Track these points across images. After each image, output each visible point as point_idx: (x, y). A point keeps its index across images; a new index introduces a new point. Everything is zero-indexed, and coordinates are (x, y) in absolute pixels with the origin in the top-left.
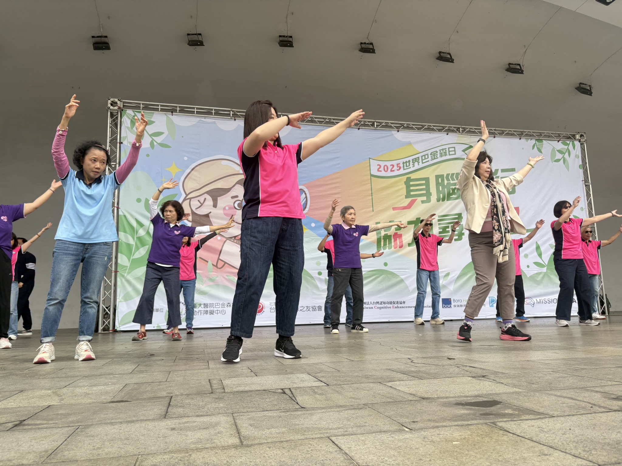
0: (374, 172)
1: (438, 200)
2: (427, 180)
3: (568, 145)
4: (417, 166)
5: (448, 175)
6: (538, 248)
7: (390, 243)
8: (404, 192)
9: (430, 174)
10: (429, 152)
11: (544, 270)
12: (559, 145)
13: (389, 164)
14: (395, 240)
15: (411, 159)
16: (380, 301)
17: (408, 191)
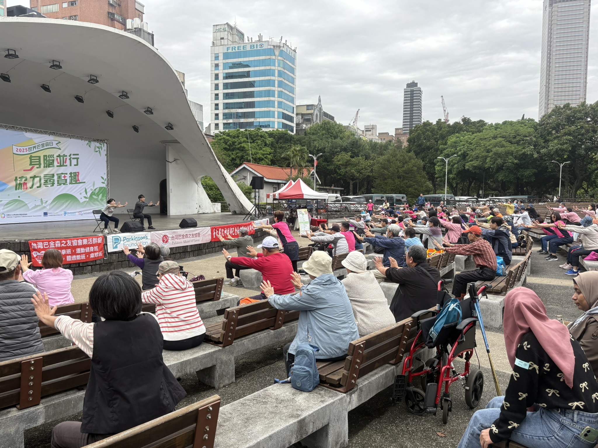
0: (15, 152)
1: (44, 167)
2: (39, 157)
3: (101, 145)
4: (35, 150)
5: (49, 155)
6: (86, 190)
7: (21, 187)
8: (29, 162)
9: (41, 154)
10: (41, 144)
11: (88, 200)
12: (98, 144)
13: (22, 148)
14: (24, 186)
15: (32, 146)
16: (16, 214)
17: (31, 162)
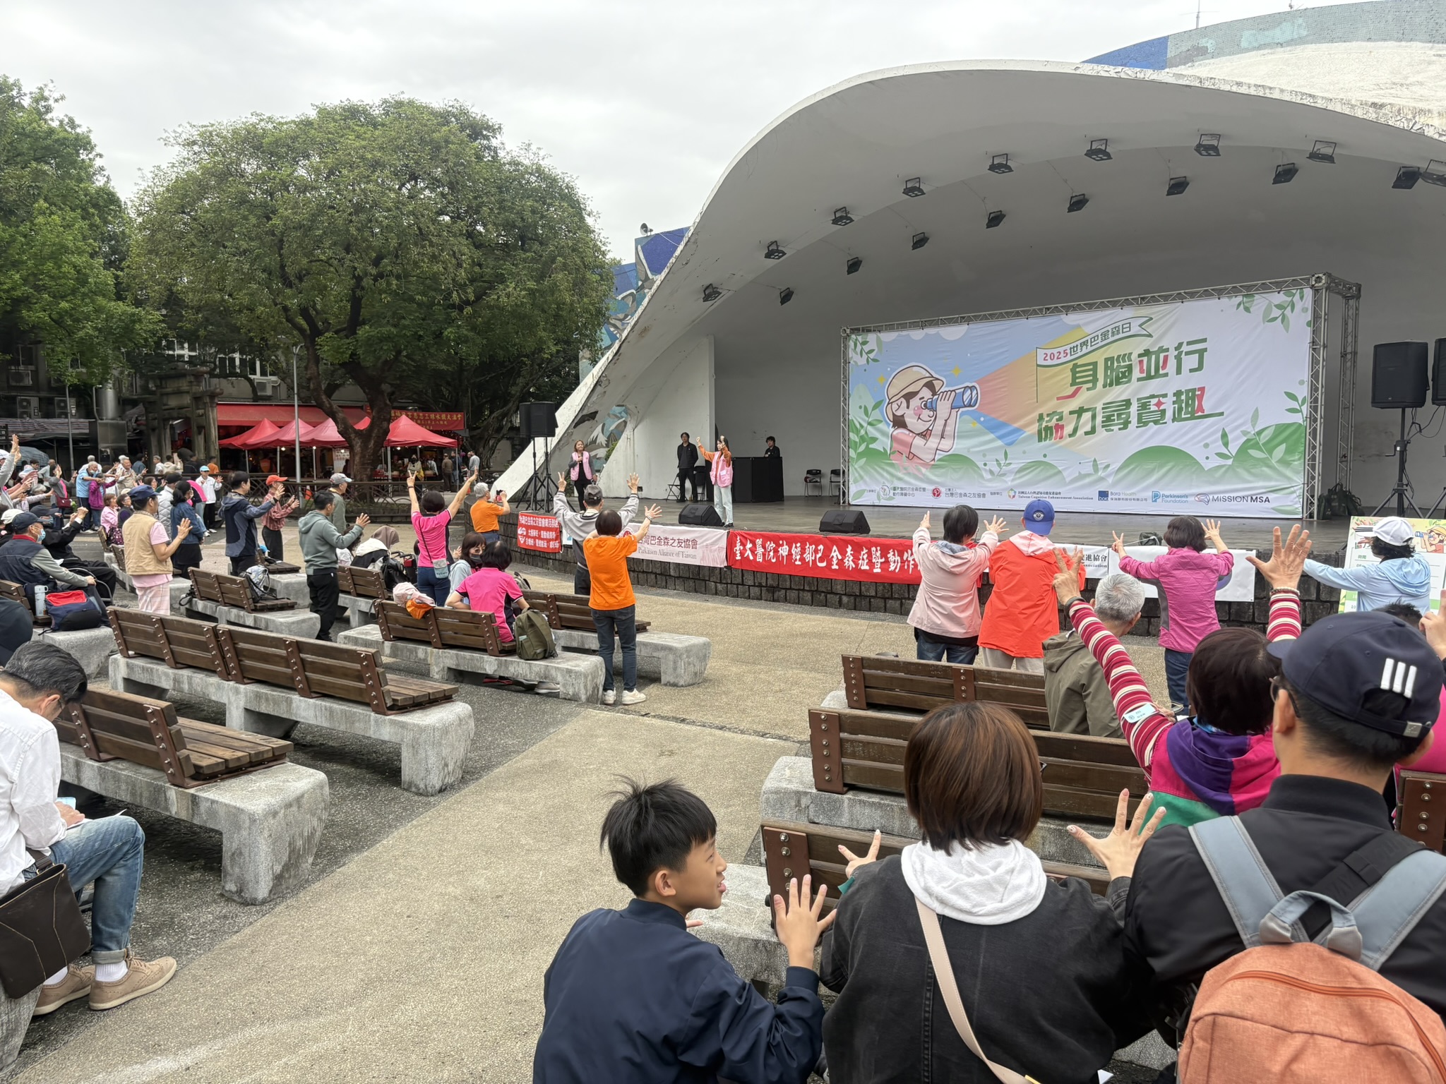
0: (1041, 362)
1: (1104, 386)
2: (1095, 364)
3: (1294, 295)
4: (1085, 350)
5: (1119, 356)
6: (1224, 435)
7: (1051, 434)
8: (1070, 381)
9: (1099, 357)
10: (1099, 333)
11: (1230, 462)
12: (1279, 298)
13: (1055, 351)
14: (1057, 432)
16: (1036, 491)
17: (1074, 378)
